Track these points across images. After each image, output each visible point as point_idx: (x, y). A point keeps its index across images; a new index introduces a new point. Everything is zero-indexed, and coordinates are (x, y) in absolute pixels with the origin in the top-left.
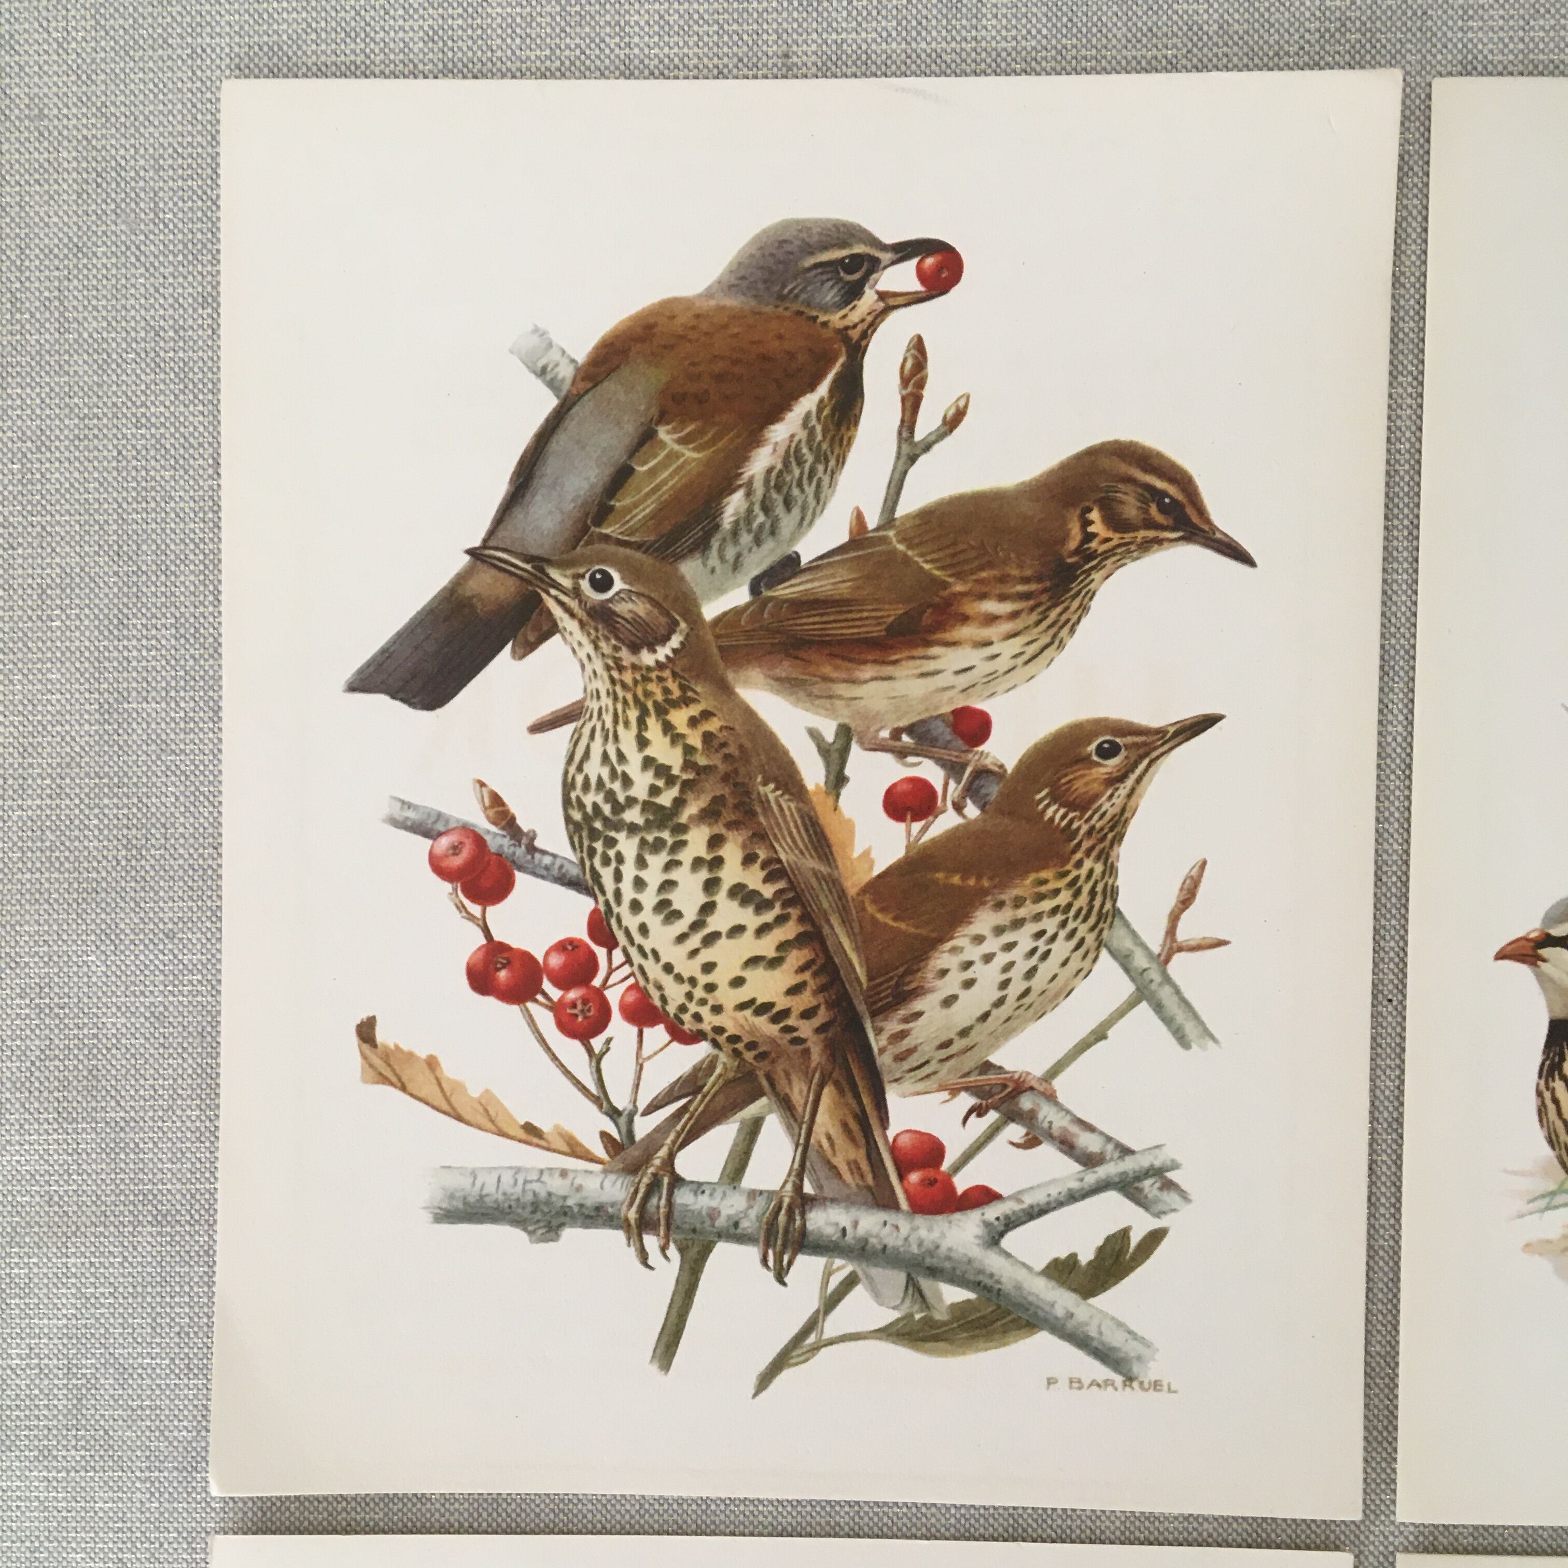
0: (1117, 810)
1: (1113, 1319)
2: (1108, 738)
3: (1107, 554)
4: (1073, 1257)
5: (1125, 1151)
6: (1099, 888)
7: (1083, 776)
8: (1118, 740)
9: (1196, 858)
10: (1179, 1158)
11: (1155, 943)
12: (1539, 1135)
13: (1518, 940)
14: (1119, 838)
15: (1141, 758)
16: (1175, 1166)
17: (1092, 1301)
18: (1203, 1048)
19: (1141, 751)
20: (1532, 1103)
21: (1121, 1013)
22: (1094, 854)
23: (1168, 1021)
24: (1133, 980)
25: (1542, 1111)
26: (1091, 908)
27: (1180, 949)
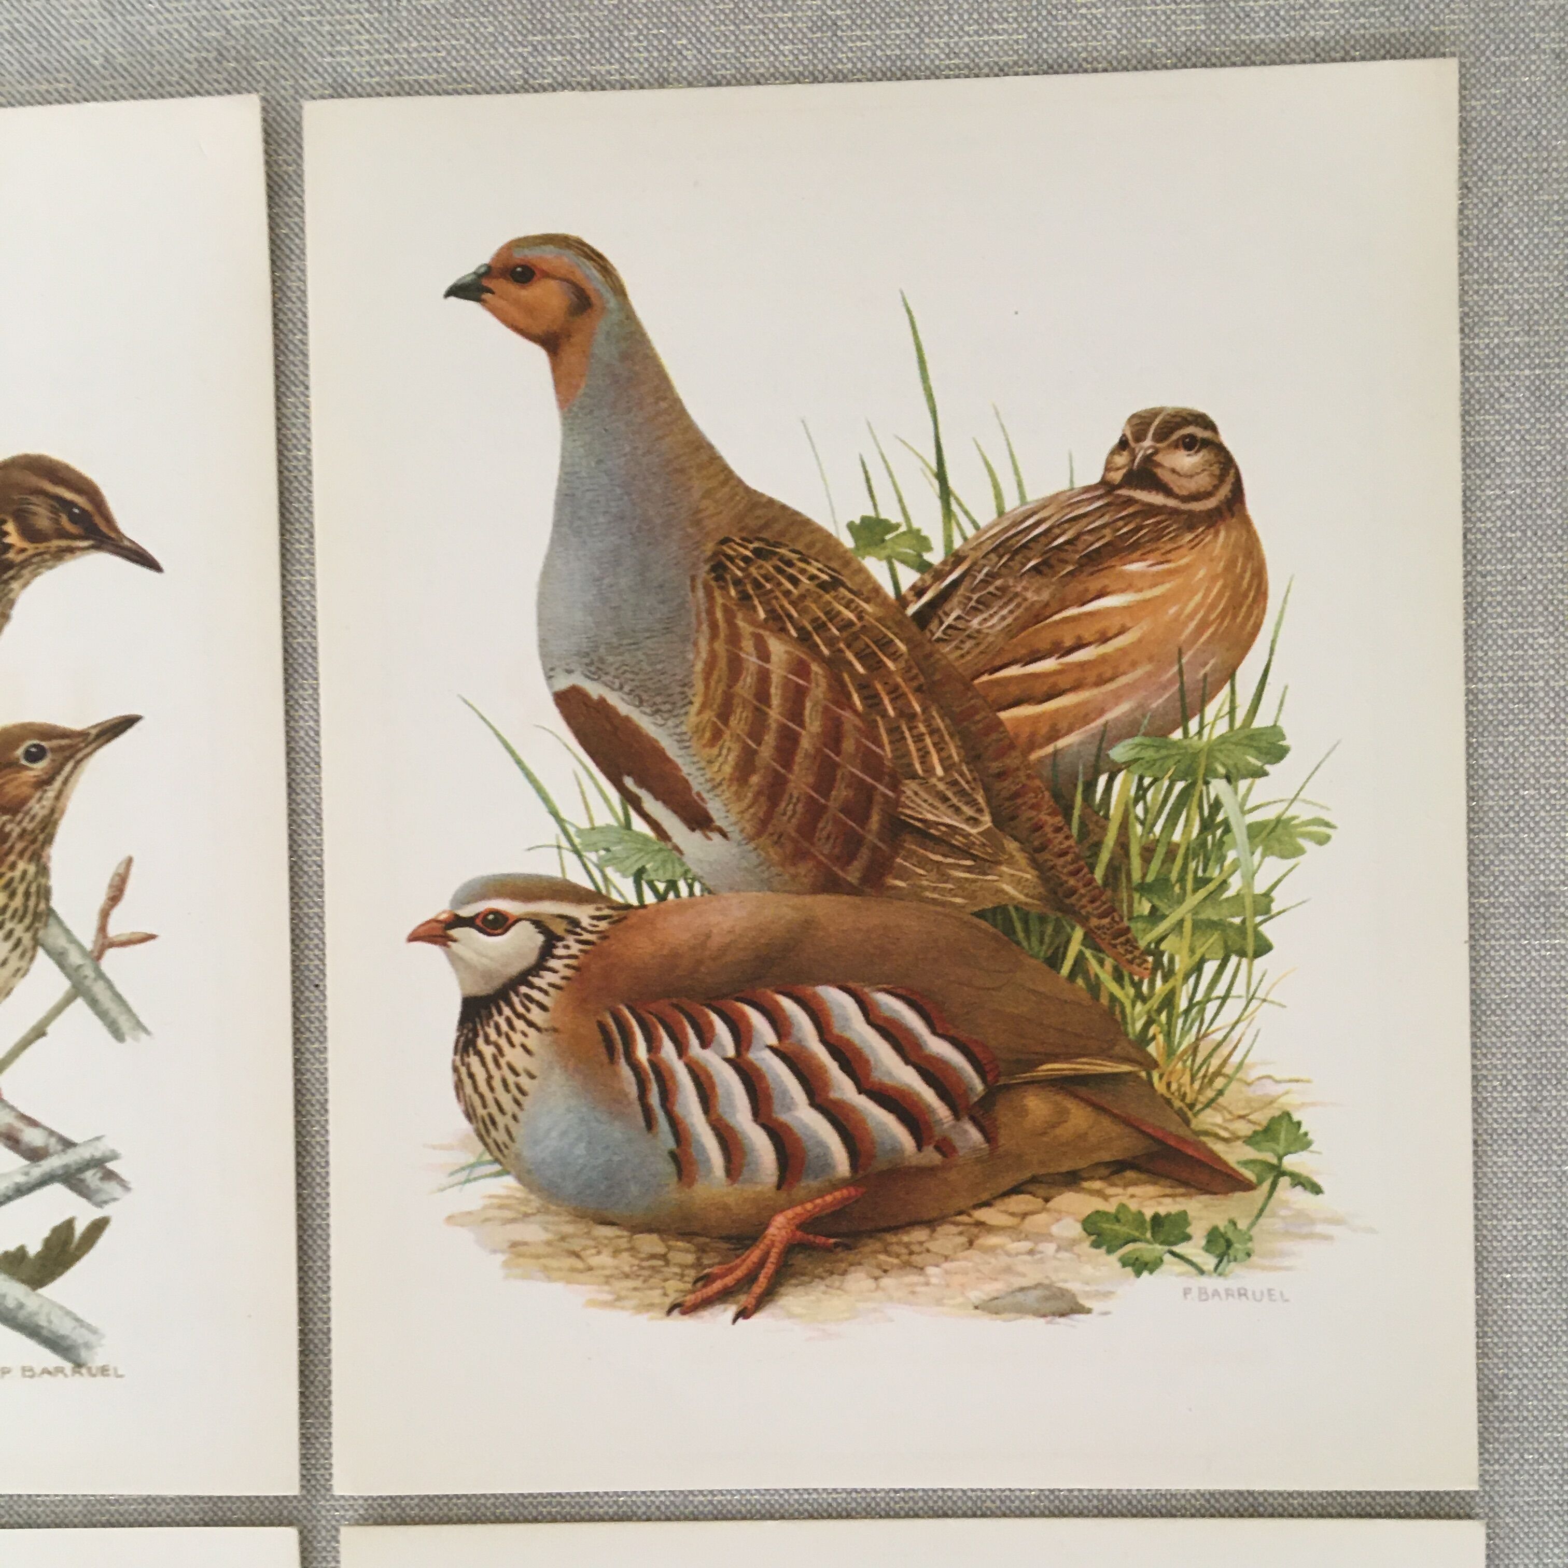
0: (45, 812)
1: (61, 1308)
2: (36, 742)
3: (24, 564)
4: (22, 1250)
5: (68, 1144)
6: (33, 889)
7: (12, 780)
8: (43, 744)
9: (121, 857)
10: (119, 1150)
11: (87, 938)
12: (456, 1110)
13: (428, 922)
14: (49, 840)
15: (67, 759)
16: (114, 1156)
17: (41, 1291)
18: (136, 1039)
19: (67, 753)
20: (449, 1078)
21: (58, 1010)
22: (27, 855)
23: (102, 1014)
24: (69, 976)
25: (459, 1086)
26: (26, 907)
27: (112, 945)
